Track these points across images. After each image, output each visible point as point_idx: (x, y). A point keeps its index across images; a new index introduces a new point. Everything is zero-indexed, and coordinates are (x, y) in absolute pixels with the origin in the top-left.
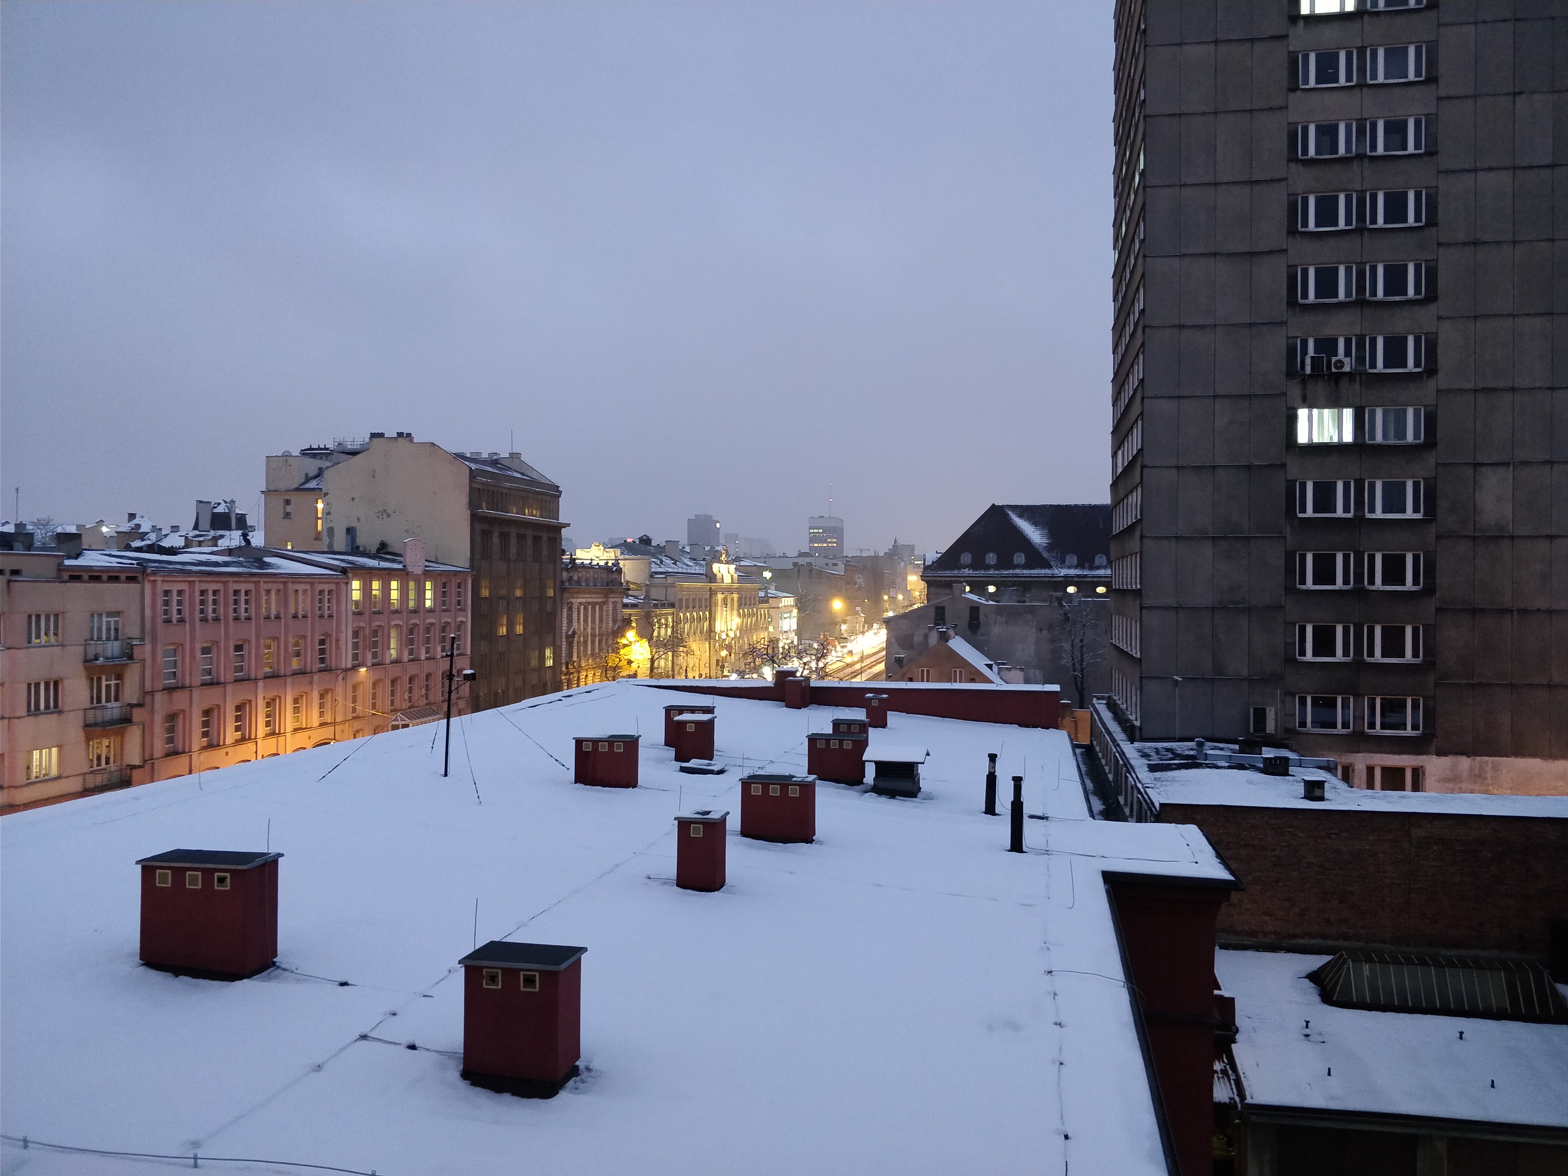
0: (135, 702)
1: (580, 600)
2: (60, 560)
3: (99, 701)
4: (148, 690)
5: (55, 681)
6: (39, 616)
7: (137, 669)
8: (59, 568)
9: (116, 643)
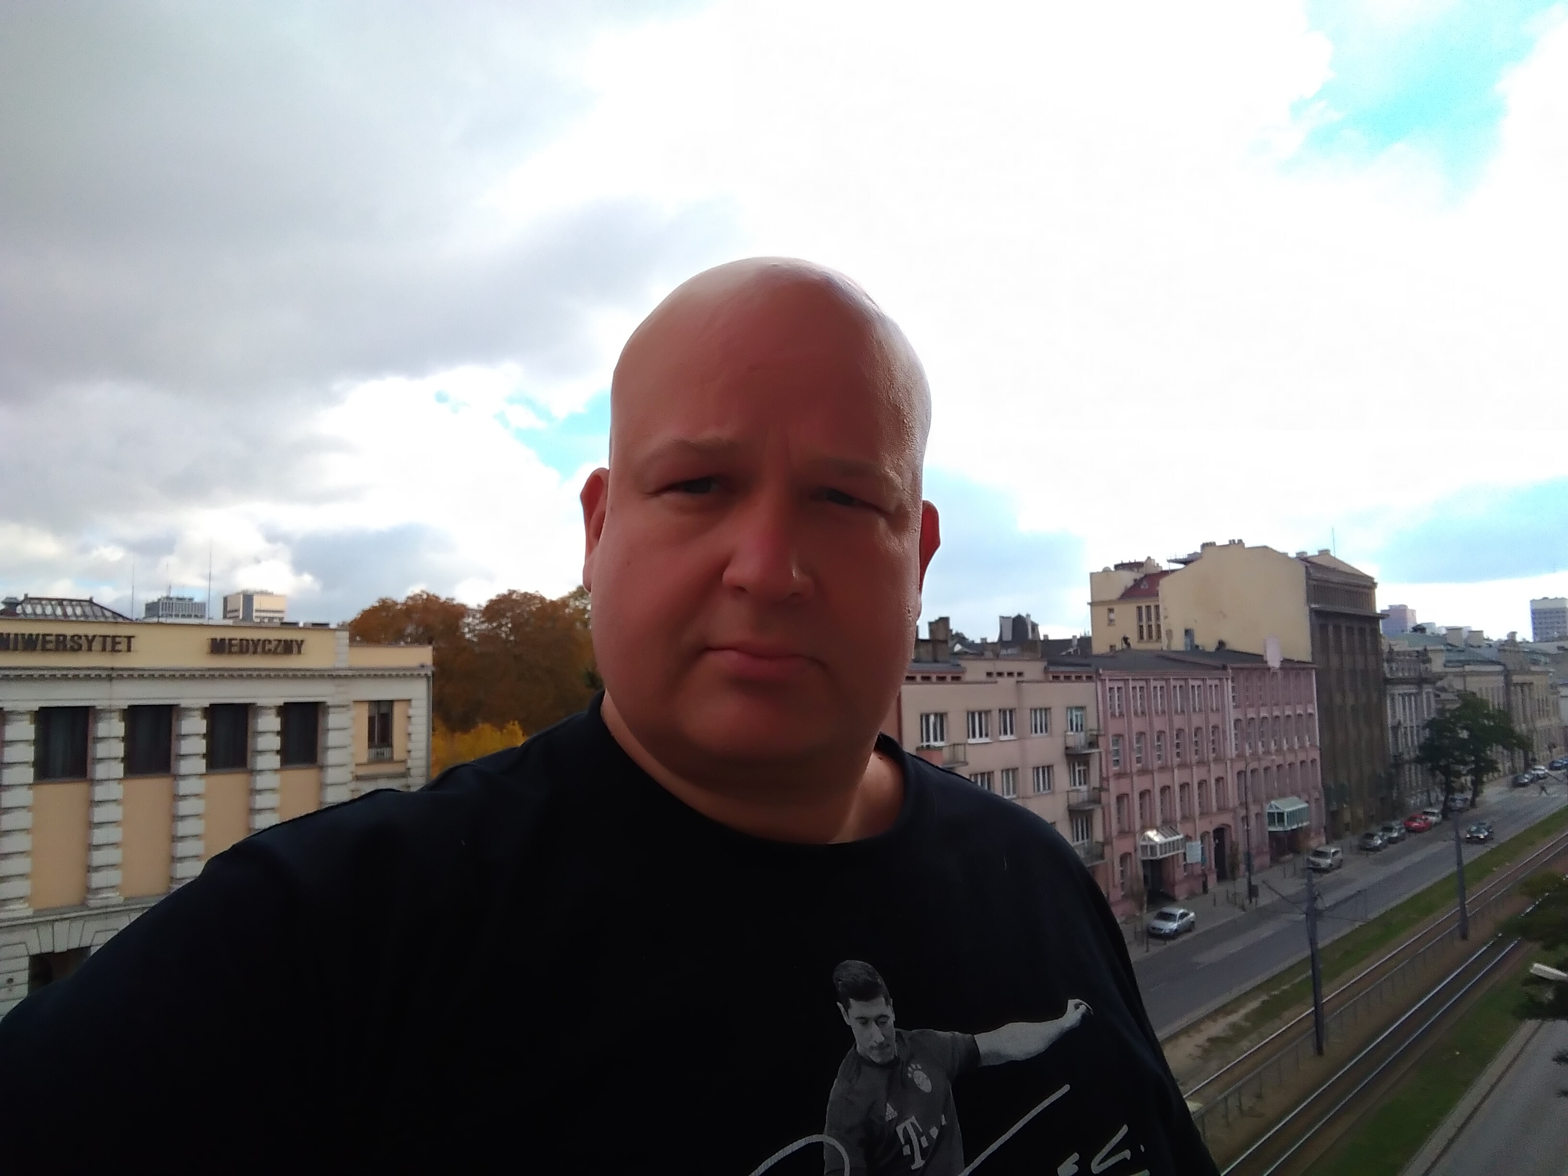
0: (1097, 785)
1: (1401, 692)
2: (1045, 664)
3: (1075, 785)
4: (1104, 776)
5: (1048, 767)
6: (1036, 710)
7: (1097, 756)
8: (1046, 671)
9: (1082, 734)
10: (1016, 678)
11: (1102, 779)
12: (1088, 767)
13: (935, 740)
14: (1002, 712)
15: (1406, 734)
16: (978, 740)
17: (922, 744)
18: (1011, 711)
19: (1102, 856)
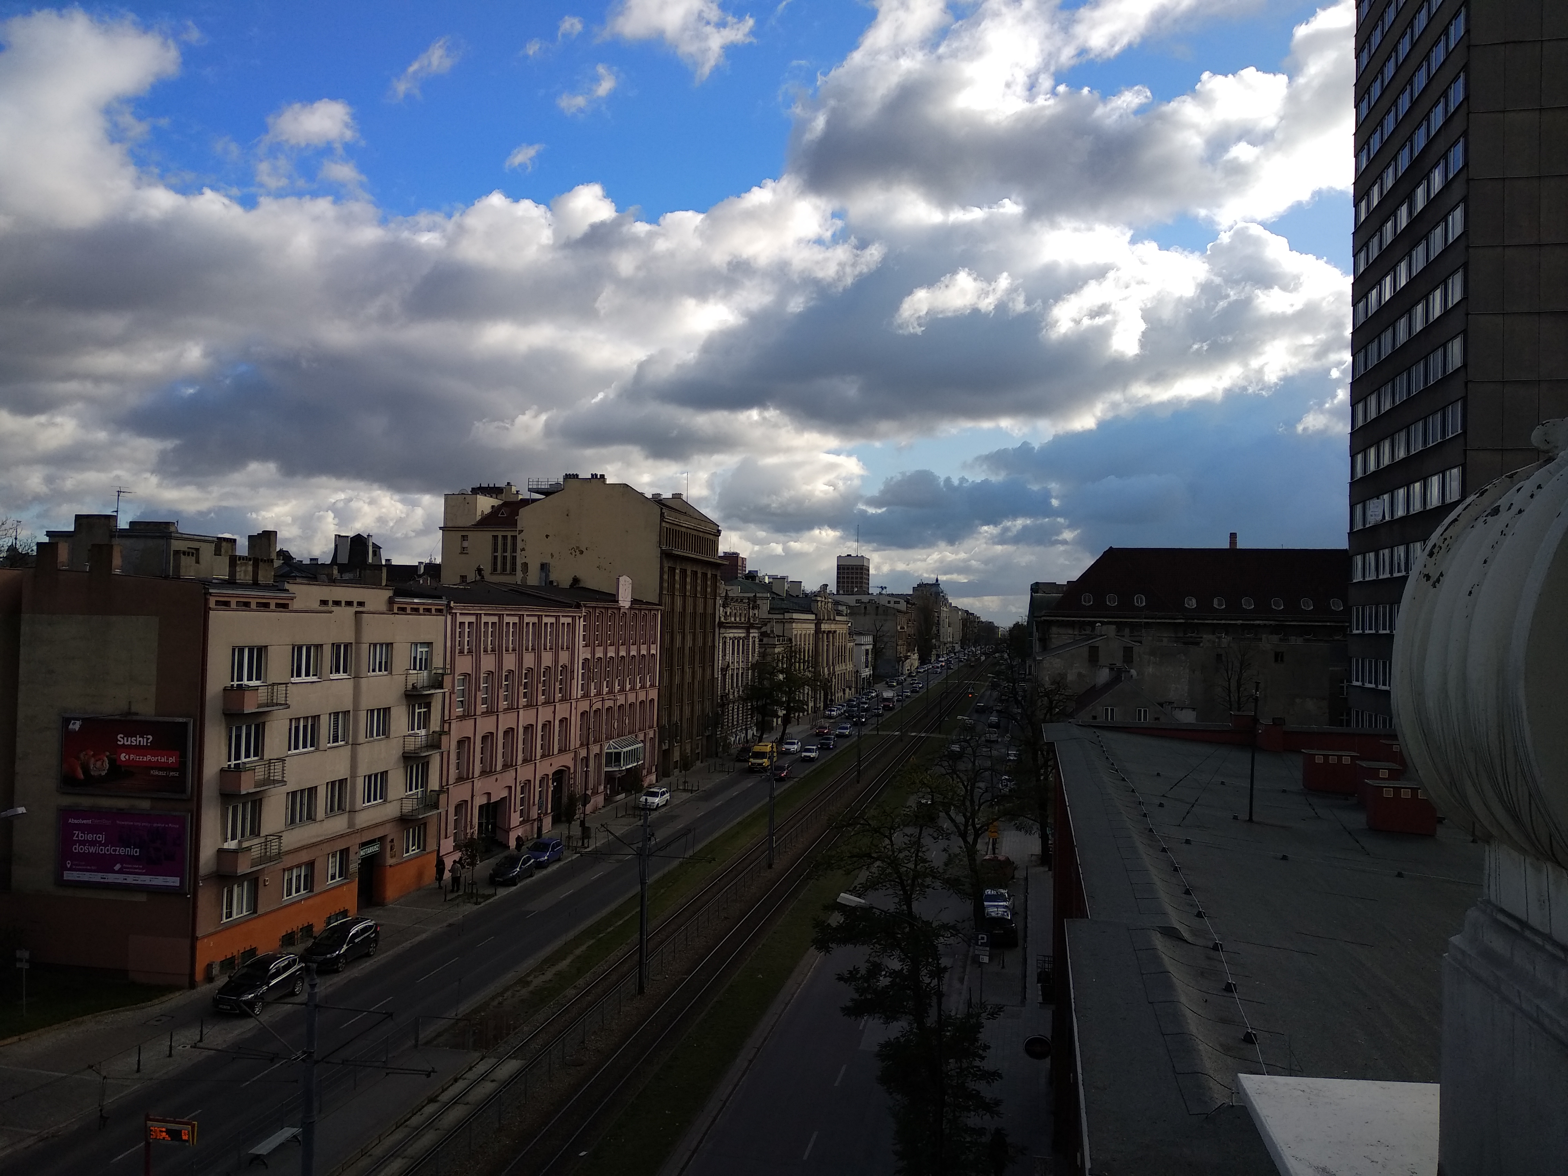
0: (438, 729)
1: (731, 635)
2: (389, 593)
3: (413, 729)
4: (446, 718)
5: (385, 709)
6: (375, 645)
7: (440, 696)
8: (391, 602)
9: (425, 673)
10: (356, 608)
11: (443, 721)
12: (429, 711)
13: (250, 678)
14: (336, 647)
15: (732, 675)
16: (303, 678)
17: (232, 683)
18: (346, 646)
19: (436, 806)
